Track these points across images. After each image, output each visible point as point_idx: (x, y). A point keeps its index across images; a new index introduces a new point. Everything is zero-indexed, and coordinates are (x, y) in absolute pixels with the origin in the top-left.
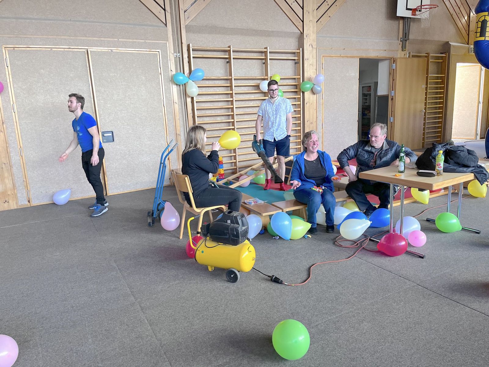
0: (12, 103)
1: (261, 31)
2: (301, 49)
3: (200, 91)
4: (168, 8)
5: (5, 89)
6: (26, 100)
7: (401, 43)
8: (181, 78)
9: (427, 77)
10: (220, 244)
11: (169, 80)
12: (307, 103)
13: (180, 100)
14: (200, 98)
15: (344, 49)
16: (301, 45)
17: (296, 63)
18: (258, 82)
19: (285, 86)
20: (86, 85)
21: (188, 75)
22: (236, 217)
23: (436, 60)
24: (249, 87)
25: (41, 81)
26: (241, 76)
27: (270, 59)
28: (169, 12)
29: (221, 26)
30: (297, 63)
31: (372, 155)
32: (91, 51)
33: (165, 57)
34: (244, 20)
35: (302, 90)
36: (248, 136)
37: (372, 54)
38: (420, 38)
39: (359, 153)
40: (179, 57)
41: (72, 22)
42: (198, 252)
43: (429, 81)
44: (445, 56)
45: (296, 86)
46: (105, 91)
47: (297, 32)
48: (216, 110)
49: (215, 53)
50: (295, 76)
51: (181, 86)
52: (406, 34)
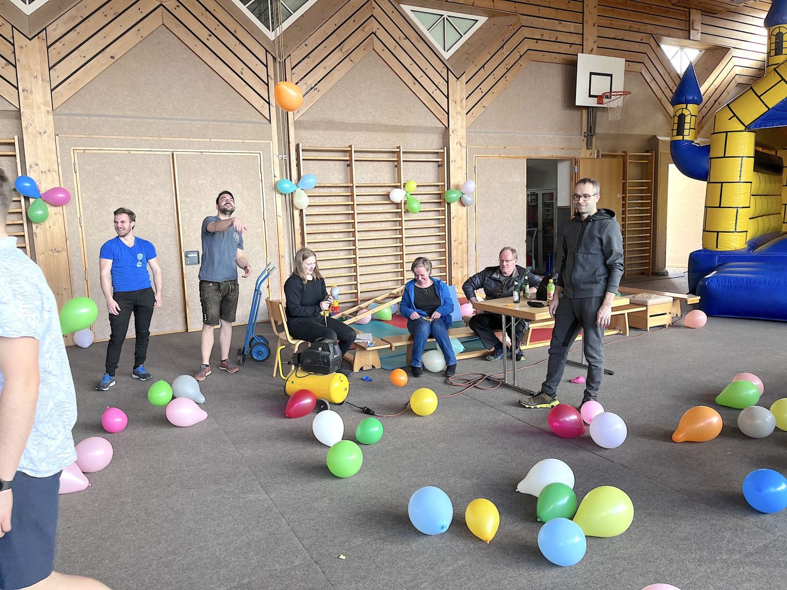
0: (79, 216)
1: (392, 125)
2: (445, 148)
3: (312, 201)
4: (273, 101)
5: (71, 199)
6: (96, 213)
7: (585, 139)
8: (288, 186)
10: (311, 374)
11: (272, 189)
12: (454, 218)
13: (285, 213)
14: (311, 211)
15: (505, 147)
16: (446, 143)
17: (439, 166)
18: (389, 189)
19: (425, 196)
20: (168, 195)
21: (296, 181)
23: (638, 160)
24: (376, 197)
25: (116, 190)
26: (366, 182)
27: (404, 161)
28: (275, 106)
29: (339, 121)
31: (500, 284)
32: (177, 155)
33: (268, 160)
34: (370, 113)
35: (447, 200)
36: (375, 258)
37: (545, 153)
38: (613, 132)
39: (485, 282)
40: (285, 160)
41: (155, 120)
42: (288, 382)
43: (628, 188)
44: (651, 154)
45: (439, 195)
46: (191, 202)
47: (439, 126)
48: (332, 225)
49: (332, 153)
50: (439, 182)
51: (287, 196)
52: (591, 127)
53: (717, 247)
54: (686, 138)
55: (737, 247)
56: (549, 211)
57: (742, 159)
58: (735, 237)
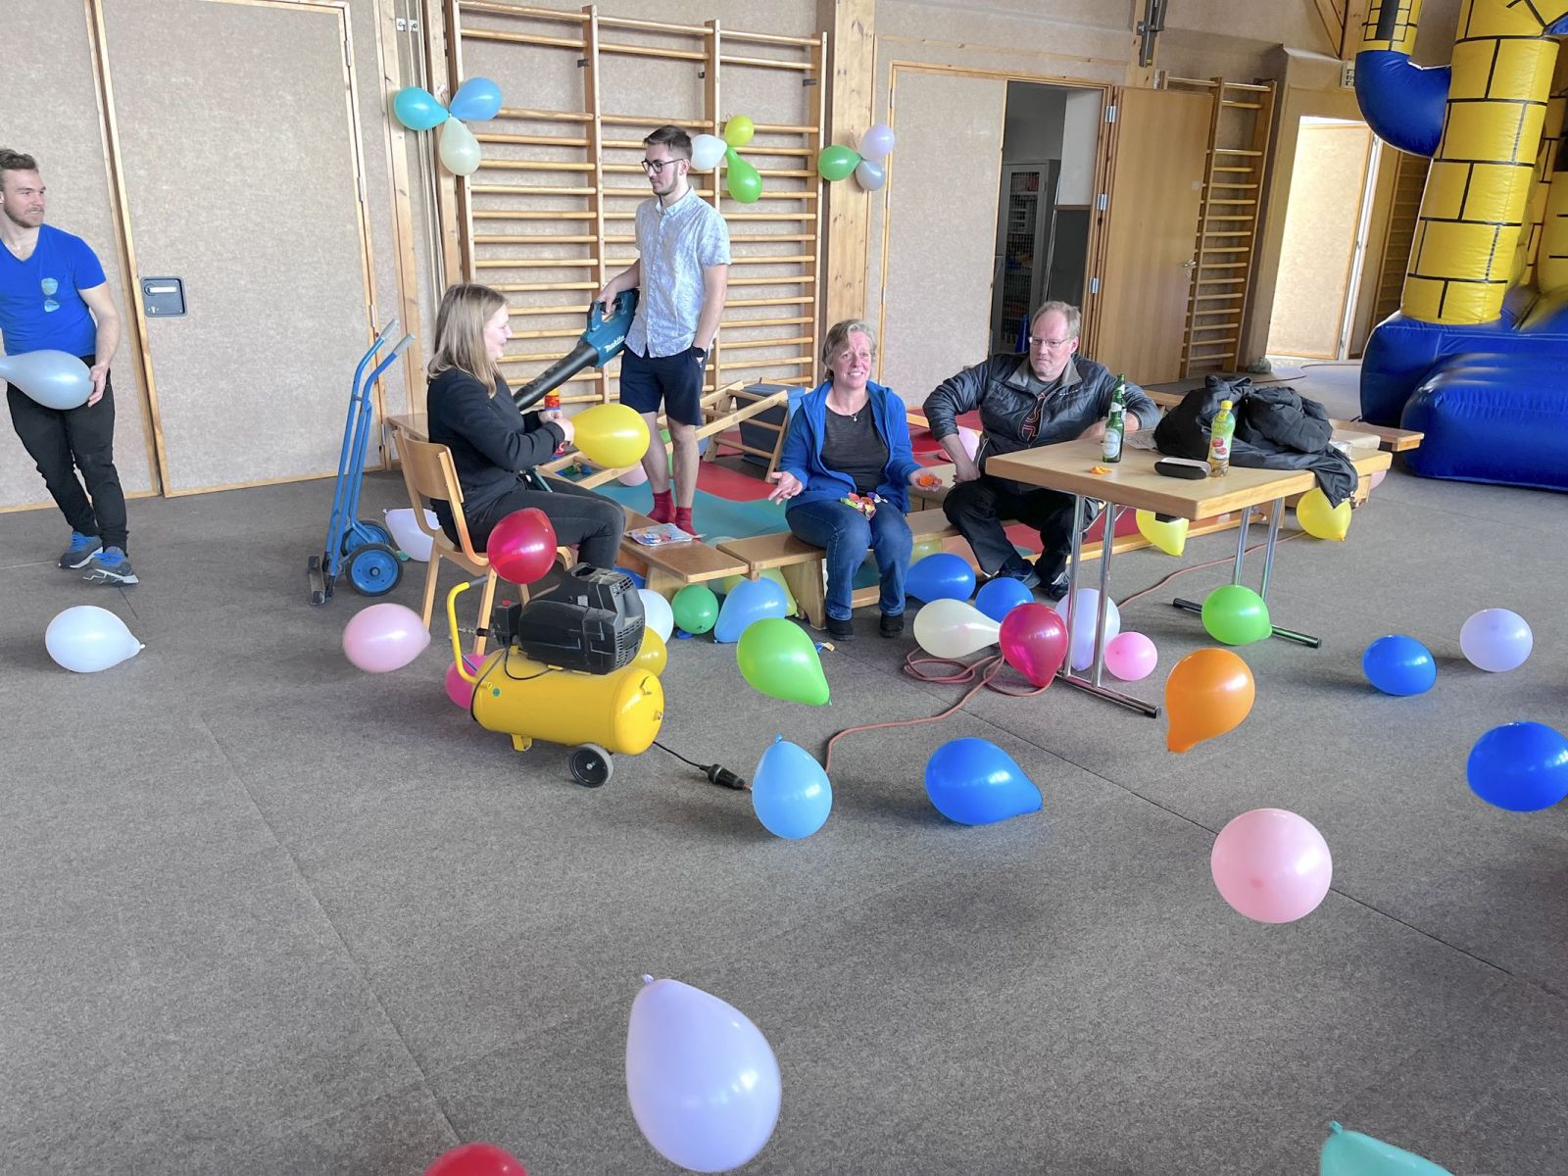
2: (825, 34)
3: (487, 156)
7: (1139, 39)
8: (422, 107)
9: (1209, 156)
10: (552, 670)
11: (379, 112)
12: (835, 219)
13: (417, 185)
14: (485, 182)
15: (962, 46)
16: (825, 21)
17: (805, 83)
19: (768, 159)
21: (446, 97)
22: (605, 588)
23: (1240, 102)
26: (625, 114)
27: (723, 63)
30: (809, 81)
31: (1029, 402)
33: (367, 29)
35: (822, 173)
37: (1048, 71)
39: (990, 393)
40: (415, 34)
42: (480, 693)
43: (1214, 169)
44: (1269, 90)
45: (803, 160)
46: (152, 136)
48: (538, 225)
49: (537, 27)
50: (803, 125)
51: (422, 137)
52: (1154, 9)
53: (1439, 316)
54: (1397, 47)
55: (1485, 316)
57: (1524, 107)
58: (1482, 294)
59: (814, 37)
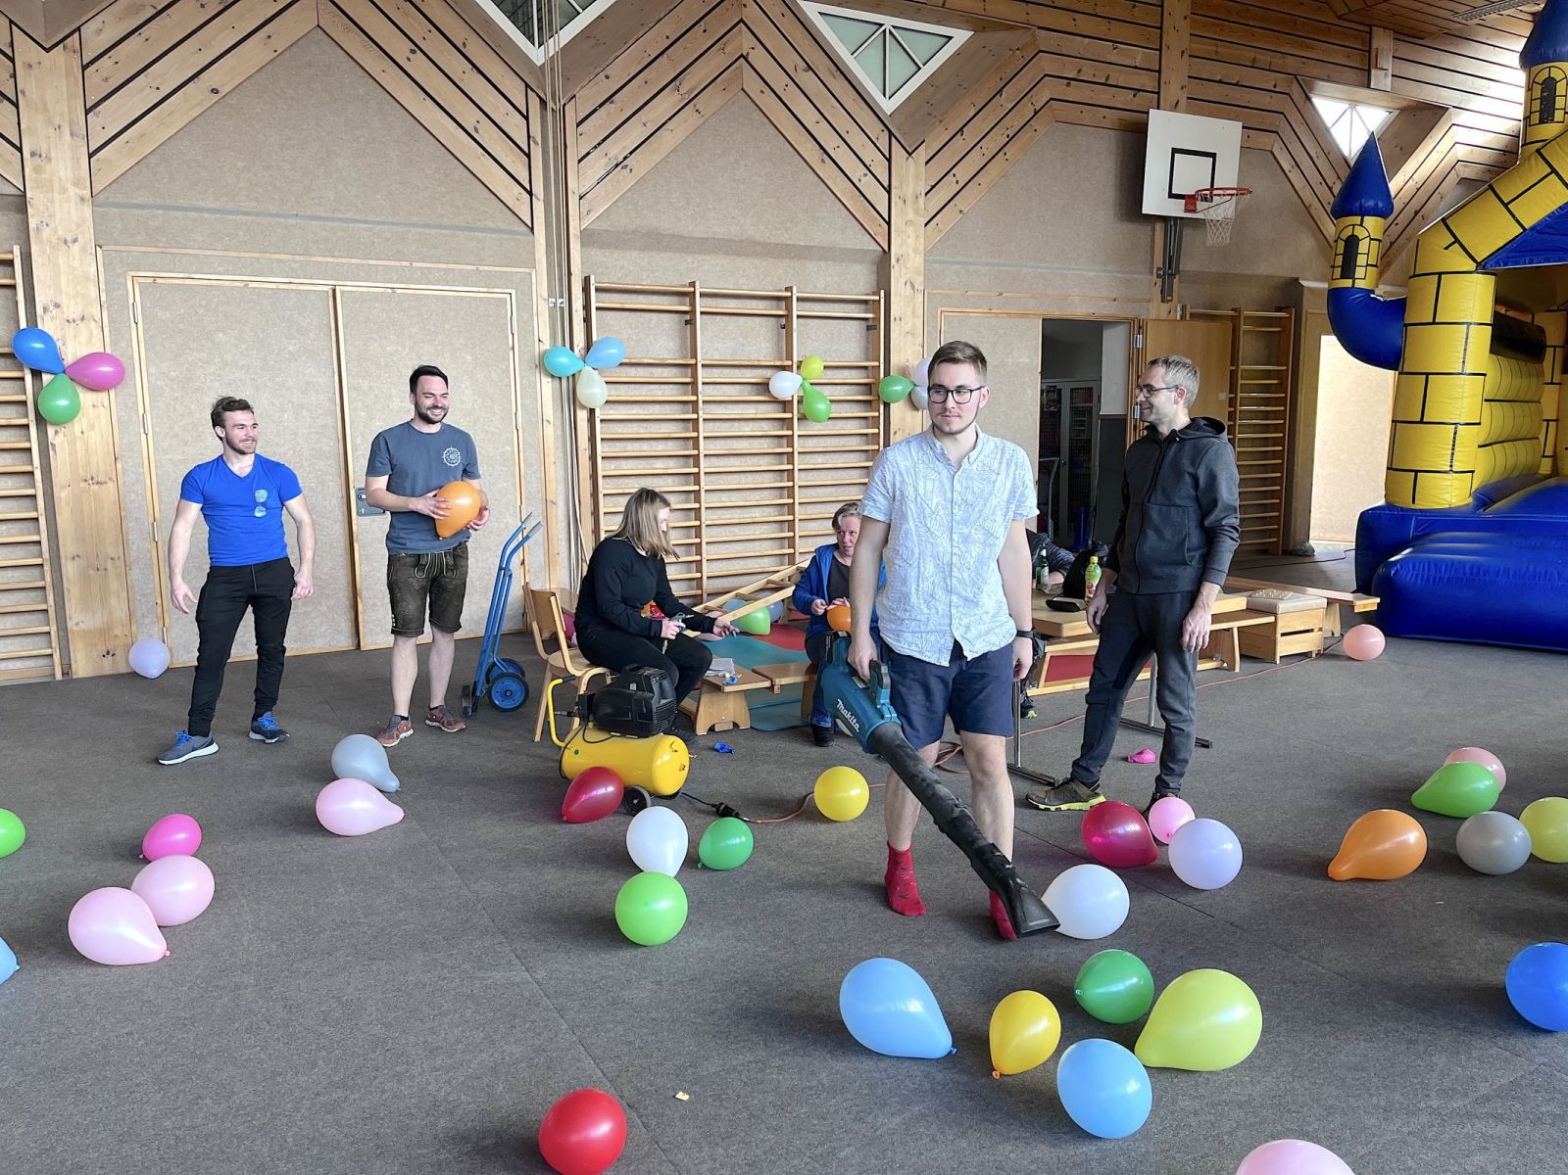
0: (141, 412)
1: (777, 244)
2: (882, 292)
3: (613, 392)
4: (538, 189)
5: (127, 378)
6: (177, 407)
7: (1159, 282)
8: (565, 361)
10: (613, 736)
11: (533, 365)
12: (895, 433)
13: (559, 415)
14: (612, 412)
15: (1001, 294)
16: (883, 282)
17: (869, 328)
18: (768, 373)
19: (839, 387)
20: (324, 373)
21: (583, 352)
22: (648, 677)
23: (1262, 326)
24: (743, 387)
25: (218, 360)
26: (723, 358)
27: (798, 317)
28: (542, 198)
29: (671, 232)
30: (871, 327)
32: (342, 292)
33: (526, 306)
34: (733, 218)
35: (883, 398)
36: (738, 511)
37: (1079, 309)
38: (1213, 269)
40: (562, 309)
41: (299, 221)
42: (566, 753)
43: (1240, 382)
44: (1288, 315)
45: (868, 387)
47: (871, 248)
48: (653, 443)
49: (655, 298)
50: (868, 360)
51: (564, 382)
52: (1170, 258)
53: (1414, 502)
54: (1359, 284)
55: (1454, 501)
56: (1082, 423)
57: (1468, 328)
58: (1449, 483)
59: (874, 294)
